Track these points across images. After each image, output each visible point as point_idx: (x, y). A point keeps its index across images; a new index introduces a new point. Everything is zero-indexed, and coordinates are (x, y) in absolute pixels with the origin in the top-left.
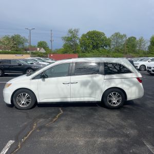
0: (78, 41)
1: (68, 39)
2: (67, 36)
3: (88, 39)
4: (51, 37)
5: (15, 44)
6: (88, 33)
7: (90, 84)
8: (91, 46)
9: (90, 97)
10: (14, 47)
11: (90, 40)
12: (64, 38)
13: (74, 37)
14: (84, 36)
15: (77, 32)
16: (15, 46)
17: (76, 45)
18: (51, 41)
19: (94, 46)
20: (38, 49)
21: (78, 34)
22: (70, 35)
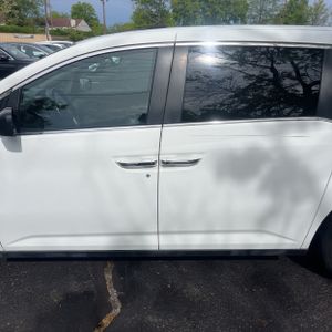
0: (168, 5)
5: (16, 8)
7: (265, 170)
9: (260, 231)
10: (13, 16)
11: (197, 3)
16: (17, 12)
17: (164, 13)
20: (73, 22)
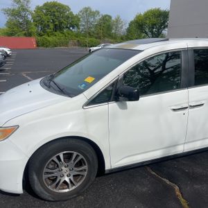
0: (30, 17)
2: (12, 8)
3: (46, 15)
6: (45, 5)
8: (52, 26)
11: (49, 17)
12: (7, 11)
14: (39, 9)
15: (28, 1)
17: (28, 22)
21: (30, 5)
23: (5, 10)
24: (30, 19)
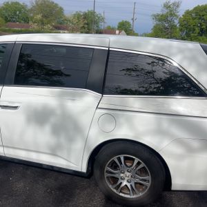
0: (176, 22)
1: (162, 18)
2: (161, 13)
3: (194, 19)
4: (134, 14)
5: (86, 24)
6: (195, 9)
8: (197, 30)
10: (84, 28)
11: (196, 21)
12: (156, 17)
13: (171, 15)
14: (188, 13)
15: (178, 6)
17: (173, 27)
18: (133, 19)
19: (202, 30)
20: (118, 32)
21: (179, 9)
22: (166, 11)
23: (154, 15)
24: (175, 24)
